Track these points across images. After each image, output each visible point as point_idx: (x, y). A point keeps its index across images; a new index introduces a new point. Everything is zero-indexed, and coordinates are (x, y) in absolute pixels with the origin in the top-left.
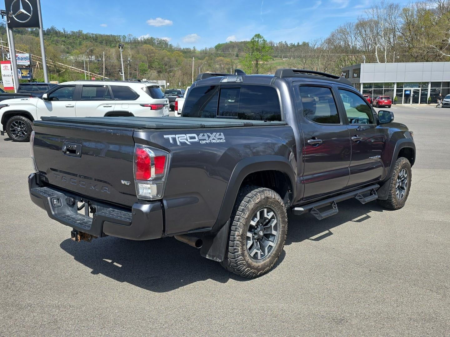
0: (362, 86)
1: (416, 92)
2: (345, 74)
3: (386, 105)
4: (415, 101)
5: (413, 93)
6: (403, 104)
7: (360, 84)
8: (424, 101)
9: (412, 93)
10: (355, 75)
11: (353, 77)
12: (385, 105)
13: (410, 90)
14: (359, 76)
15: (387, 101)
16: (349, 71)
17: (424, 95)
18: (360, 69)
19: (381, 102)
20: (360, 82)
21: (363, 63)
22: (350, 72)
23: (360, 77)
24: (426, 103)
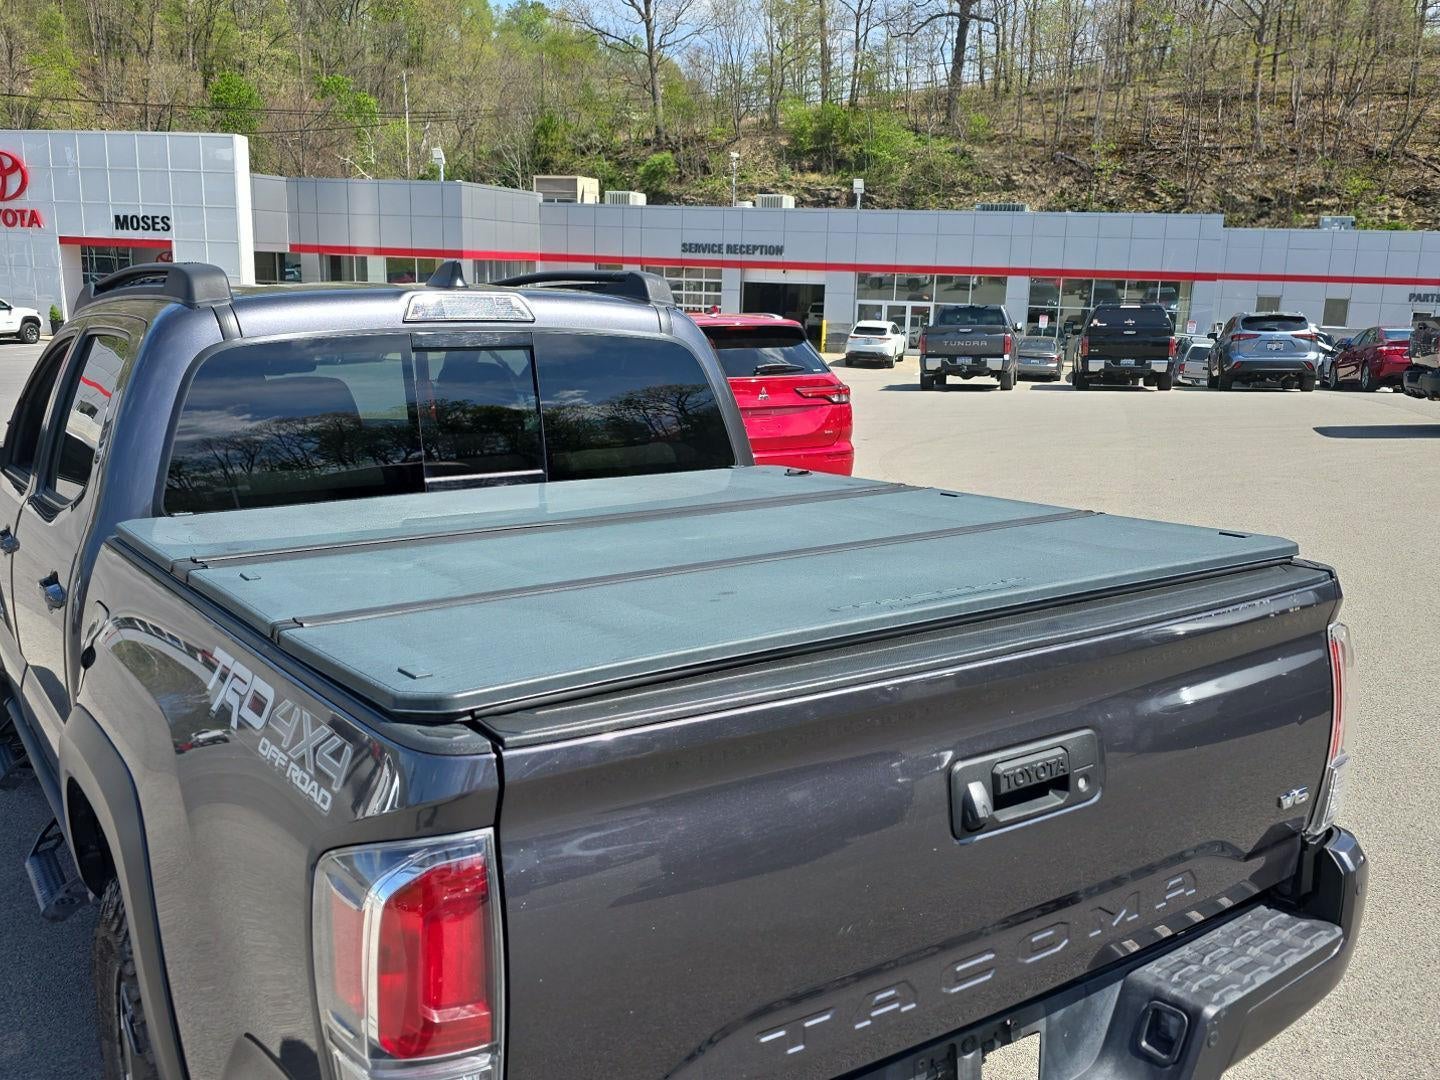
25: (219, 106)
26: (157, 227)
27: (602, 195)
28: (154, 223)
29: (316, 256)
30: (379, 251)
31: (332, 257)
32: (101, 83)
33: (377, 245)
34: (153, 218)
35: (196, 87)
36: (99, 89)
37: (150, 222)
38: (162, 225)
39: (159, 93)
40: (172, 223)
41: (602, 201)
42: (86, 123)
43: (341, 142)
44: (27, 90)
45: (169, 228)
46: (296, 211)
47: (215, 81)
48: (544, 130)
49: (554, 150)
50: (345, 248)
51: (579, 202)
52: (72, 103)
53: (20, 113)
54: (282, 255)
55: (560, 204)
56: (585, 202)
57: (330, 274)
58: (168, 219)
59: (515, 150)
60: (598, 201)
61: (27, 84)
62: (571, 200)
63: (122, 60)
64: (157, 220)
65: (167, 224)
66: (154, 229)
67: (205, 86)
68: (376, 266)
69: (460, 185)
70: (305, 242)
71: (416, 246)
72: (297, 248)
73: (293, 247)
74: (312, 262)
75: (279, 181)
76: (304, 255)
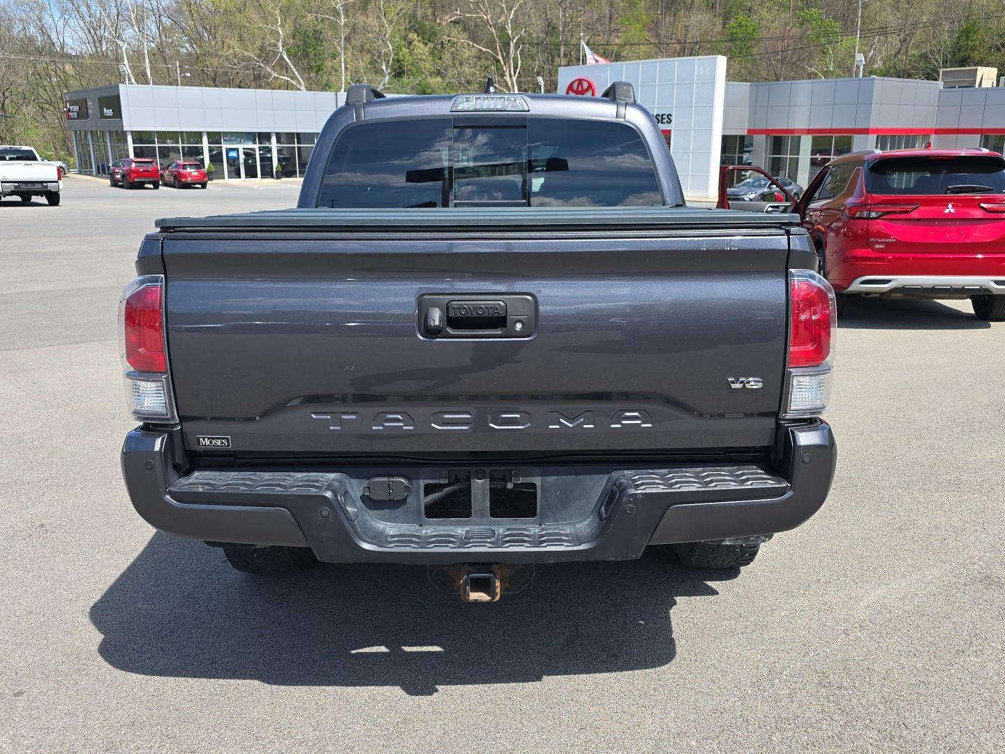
0: (130, 139)
1: (249, 155)
2: (76, 108)
3: (196, 181)
4: (251, 173)
5: (244, 156)
6: (227, 181)
7: (124, 133)
8: (267, 173)
9: (242, 157)
10: (108, 112)
11: (103, 116)
12: (193, 182)
13: (237, 150)
14: (118, 113)
15: (196, 174)
16: (86, 99)
17: (266, 161)
18: (118, 97)
19: (185, 176)
20: (125, 130)
21: (123, 82)
22: (89, 103)
23: (121, 117)
24: (272, 177)
25: (733, 39)
26: (664, 121)
27: (998, 81)
28: (662, 119)
29: (764, 136)
30: (809, 131)
31: (775, 137)
32: (660, 31)
33: (807, 127)
34: (662, 115)
35: (719, 28)
36: (658, 35)
37: (660, 118)
38: (667, 119)
39: (694, 34)
40: (673, 118)
41: (998, 85)
42: (649, 56)
43: (811, 56)
44: (617, 41)
45: (671, 121)
46: (754, 106)
47: (732, 23)
48: (966, 33)
49: (973, 49)
50: (785, 130)
51: (977, 86)
52: (641, 46)
53: (611, 55)
54: (742, 137)
55: (961, 89)
56: (983, 86)
57: (772, 149)
58: (671, 115)
59: (939, 52)
60: (995, 85)
61: (618, 37)
62: (972, 85)
63: (674, 15)
64: (664, 117)
65: (669, 119)
66: (662, 123)
67: (724, 26)
68: (806, 143)
69: (874, 79)
70: (757, 127)
71: (835, 126)
72: (752, 132)
73: (749, 131)
74: (760, 141)
75: (746, 86)
76: (756, 137)
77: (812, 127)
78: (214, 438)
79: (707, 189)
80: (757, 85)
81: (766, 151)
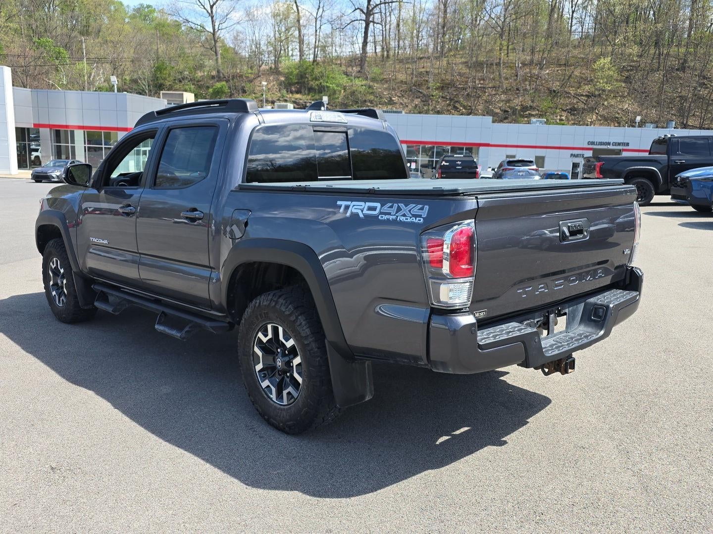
29: (48, 129)
30: (80, 127)
31: (56, 130)
33: (81, 124)
43: (47, 73)
46: (37, 106)
48: (159, 69)
49: (165, 79)
50: (63, 126)
54: (29, 129)
57: (55, 139)
59: (144, 79)
68: (79, 135)
69: (126, 95)
70: (41, 122)
71: (103, 125)
72: (38, 126)
73: (35, 125)
74: (45, 133)
75: (28, 90)
76: (41, 129)
77: (86, 124)
78: (480, 312)
79: (9, 168)
80: (37, 91)
81: (51, 140)
